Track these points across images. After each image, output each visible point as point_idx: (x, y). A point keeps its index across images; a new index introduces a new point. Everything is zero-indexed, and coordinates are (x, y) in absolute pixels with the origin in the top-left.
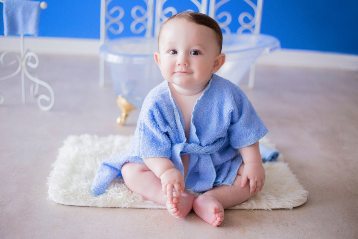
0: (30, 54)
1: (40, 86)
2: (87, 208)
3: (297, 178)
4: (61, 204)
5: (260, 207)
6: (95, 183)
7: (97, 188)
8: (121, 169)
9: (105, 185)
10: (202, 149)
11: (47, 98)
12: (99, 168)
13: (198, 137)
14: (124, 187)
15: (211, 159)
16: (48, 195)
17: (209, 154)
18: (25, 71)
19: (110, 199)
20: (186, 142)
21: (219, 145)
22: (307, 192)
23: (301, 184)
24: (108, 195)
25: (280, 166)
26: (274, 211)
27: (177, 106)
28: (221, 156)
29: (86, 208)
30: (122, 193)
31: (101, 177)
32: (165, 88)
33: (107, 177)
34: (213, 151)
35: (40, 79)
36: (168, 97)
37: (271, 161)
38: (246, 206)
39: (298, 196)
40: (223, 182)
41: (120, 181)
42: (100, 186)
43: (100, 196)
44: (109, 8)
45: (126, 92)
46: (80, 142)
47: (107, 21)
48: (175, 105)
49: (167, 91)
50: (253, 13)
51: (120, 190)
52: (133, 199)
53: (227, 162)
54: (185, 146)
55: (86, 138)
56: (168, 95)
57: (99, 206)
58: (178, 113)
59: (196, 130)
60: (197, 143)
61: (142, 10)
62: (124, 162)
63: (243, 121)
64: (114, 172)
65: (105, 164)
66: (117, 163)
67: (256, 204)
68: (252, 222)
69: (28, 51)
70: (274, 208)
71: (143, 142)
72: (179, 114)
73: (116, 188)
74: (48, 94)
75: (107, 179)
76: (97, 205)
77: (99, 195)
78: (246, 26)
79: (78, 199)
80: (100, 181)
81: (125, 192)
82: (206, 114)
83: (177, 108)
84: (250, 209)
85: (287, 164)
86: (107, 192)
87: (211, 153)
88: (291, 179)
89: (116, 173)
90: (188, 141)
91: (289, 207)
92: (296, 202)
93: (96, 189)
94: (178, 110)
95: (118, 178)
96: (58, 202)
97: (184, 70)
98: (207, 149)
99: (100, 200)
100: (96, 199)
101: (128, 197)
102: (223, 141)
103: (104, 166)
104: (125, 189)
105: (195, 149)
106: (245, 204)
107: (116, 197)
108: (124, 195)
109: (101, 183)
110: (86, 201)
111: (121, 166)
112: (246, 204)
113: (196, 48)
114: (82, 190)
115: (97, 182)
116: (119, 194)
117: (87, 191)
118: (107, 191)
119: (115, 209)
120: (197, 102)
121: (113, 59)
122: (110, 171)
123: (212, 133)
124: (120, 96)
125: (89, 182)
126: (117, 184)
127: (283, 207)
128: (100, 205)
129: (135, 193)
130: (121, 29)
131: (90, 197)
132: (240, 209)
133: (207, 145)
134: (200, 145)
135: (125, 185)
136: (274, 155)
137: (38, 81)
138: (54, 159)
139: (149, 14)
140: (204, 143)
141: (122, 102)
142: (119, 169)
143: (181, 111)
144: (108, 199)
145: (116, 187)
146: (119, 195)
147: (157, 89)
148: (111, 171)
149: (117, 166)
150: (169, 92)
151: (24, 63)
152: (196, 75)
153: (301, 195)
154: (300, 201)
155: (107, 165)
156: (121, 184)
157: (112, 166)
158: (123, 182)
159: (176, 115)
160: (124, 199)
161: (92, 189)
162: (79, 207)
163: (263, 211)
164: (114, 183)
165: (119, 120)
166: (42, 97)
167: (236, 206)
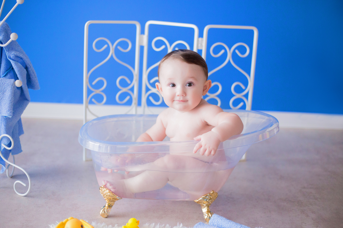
47: (89, 92)
61: (128, 80)
78: (238, 96)
97: (181, 99)
113: (190, 80)
139: (135, 83)
152: (190, 103)
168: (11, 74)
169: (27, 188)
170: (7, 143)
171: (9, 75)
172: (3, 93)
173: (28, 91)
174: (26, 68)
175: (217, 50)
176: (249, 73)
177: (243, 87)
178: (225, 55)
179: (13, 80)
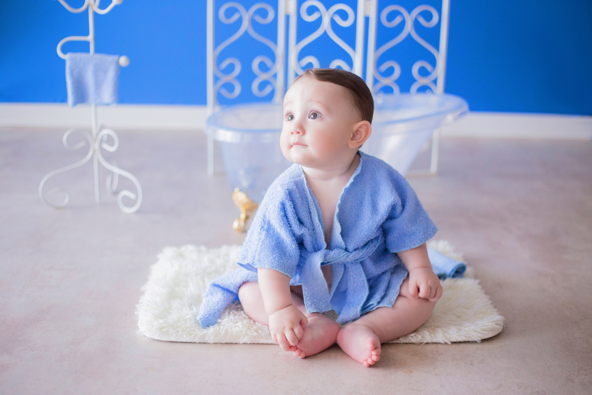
0: (105, 132)
1: (121, 177)
2: (193, 344)
3: (491, 299)
4: (157, 340)
5: (434, 340)
6: (202, 311)
7: (206, 317)
8: (238, 291)
9: (216, 312)
10: (350, 257)
11: (132, 196)
12: (207, 291)
13: (343, 239)
14: (244, 316)
15: (361, 268)
16: (138, 328)
17: (358, 261)
18: (99, 157)
19: (224, 331)
20: (326, 249)
21: (372, 249)
22: (502, 317)
23: (495, 307)
24: (222, 327)
25: (467, 284)
26: (454, 346)
27: (313, 199)
28: (375, 265)
29: (191, 344)
30: (240, 323)
31: (210, 302)
32: (298, 174)
33: (218, 302)
34: (364, 257)
35: (121, 167)
36: (303, 186)
37: (454, 276)
38: (414, 338)
39: (488, 324)
40: (379, 303)
41: (238, 308)
42: (209, 315)
43: (210, 328)
44: (219, 60)
45: (245, 183)
46: (181, 255)
47: (216, 79)
48: (312, 197)
49: (301, 178)
50: (433, 62)
51: (238, 320)
52: (256, 331)
53: (383, 273)
54: (325, 255)
55: (189, 250)
56: (303, 183)
57: (209, 342)
58: (315, 208)
59: (340, 230)
60: (341, 248)
61: (268, 62)
62: (241, 282)
63: (406, 215)
64: (228, 295)
65: (215, 285)
66: (232, 284)
67: (429, 335)
68: (422, 360)
69: (103, 127)
70: (454, 340)
71: (262, 246)
72: (317, 209)
73: (232, 317)
74: (132, 188)
75: (219, 305)
76: (207, 340)
77: (208, 326)
78: (423, 81)
79: (180, 333)
80: (210, 307)
81: (245, 322)
82: (355, 207)
83: (314, 201)
84: (421, 343)
85: (478, 281)
86: (220, 323)
87: (361, 260)
88: (482, 301)
89: (231, 297)
90: (329, 247)
91: (476, 339)
92: (486, 332)
93: (204, 319)
94: (315, 204)
95: (234, 302)
96: (152, 337)
98: (356, 255)
99: (210, 334)
100: (205, 331)
101: (249, 328)
102: (376, 241)
103: (213, 287)
104: (245, 318)
105: (340, 257)
106: (413, 335)
107: (232, 329)
108: (244, 326)
109: (210, 310)
110: (190, 334)
111: (238, 288)
112: (415, 336)
114: (186, 320)
115: (205, 309)
116: (237, 324)
117: (192, 322)
118: (219, 320)
119: (231, 345)
120: (344, 190)
121: (225, 136)
122: (222, 294)
123: (362, 234)
124: (237, 190)
125: (195, 310)
126: (233, 311)
127: (467, 340)
128: (211, 340)
129: (259, 323)
130: (238, 90)
131: (196, 330)
132: (406, 343)
133: (355, 250)
134: (346, 250)
135: (244, 313)
136: (459, 268)
137: (117, 171)
138: (145, 280)
139: (279, 67)
140: (351, 248)
141: (240, 197)
142: (234, 291)
143: (320, 206)
144: (221, 331)
145: (233, 315)
146: (237, 326)
147: (286, 176)
148: (224, 294)
149: (232, 288)
150: (303, 180)
151: (97, 145)
153: (493, 322)
154: (492, 330)
155: (218, 286)
156: (239, 311)
157: (225, 288)
158: (242, 310)
159: (311, 211)
160: (243, 332)
161: (198, 318)
162: (182, 344)
163: (439, 345)
164: (228, 310)
165: (236, 225)
166: (125, 193)
167: (400, 339)
169: (136, 200)
175: (391, 16)
176: (437, 47)
177: (429, 67)
178: (402, 24)
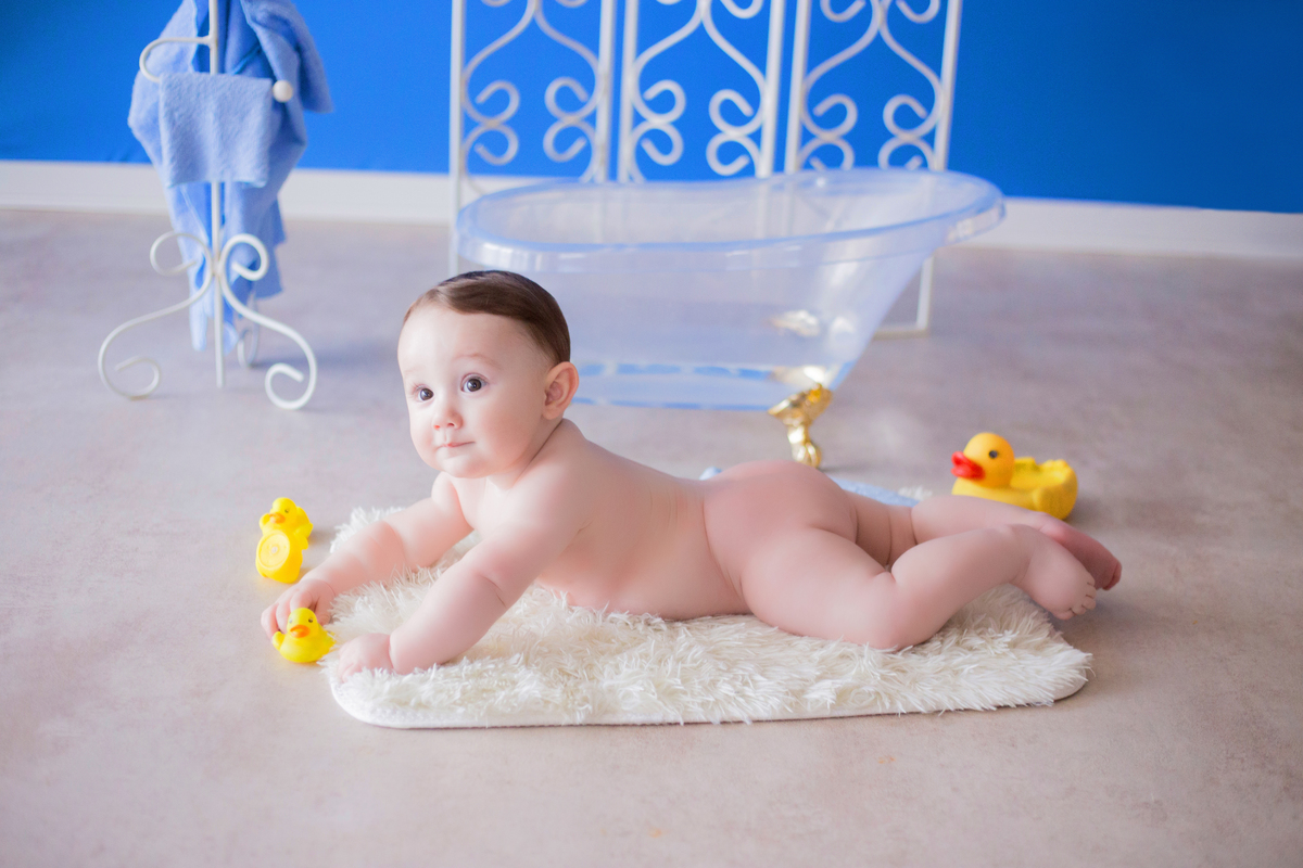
0: (239, 238)
11: (294, 373)
18: (223, 289)
22: (1090, 656)
44: (474, 86)
47: (468, 124)
50: (928, 100)
61: (579, 91)
78: (905, 137)
97: (449, 439)
130: (513, 149)
139: (601, 100)
151: (221, 268)
166: (280, 368)
168: (257, 66)
169: (302, 387)
170: (247, 260)
171: (249, 71)
172: (242, 119)
173: (301, 118)
174: (299, 49)
176: (937, 68)
177: (919, 110)
178: (866, 14)
179: (267, 82)
